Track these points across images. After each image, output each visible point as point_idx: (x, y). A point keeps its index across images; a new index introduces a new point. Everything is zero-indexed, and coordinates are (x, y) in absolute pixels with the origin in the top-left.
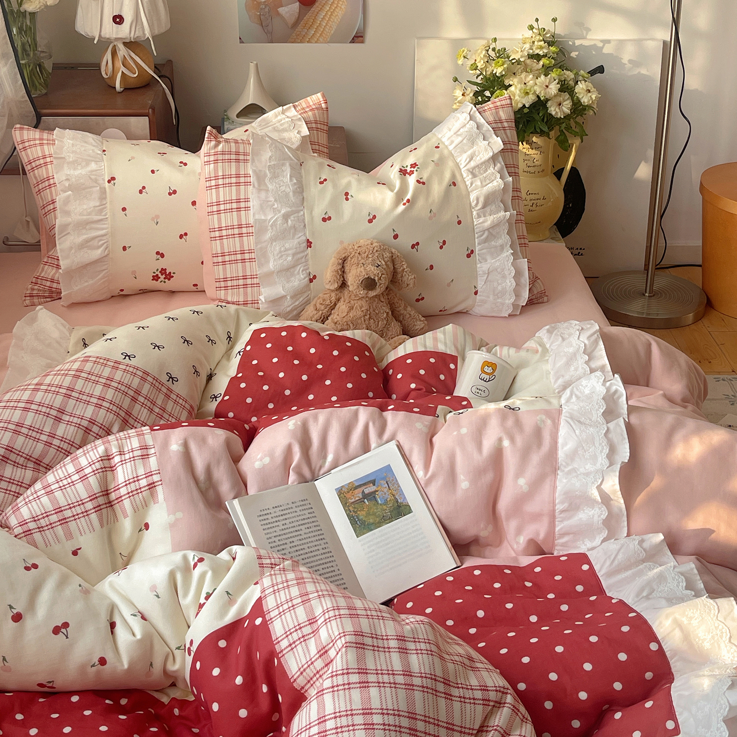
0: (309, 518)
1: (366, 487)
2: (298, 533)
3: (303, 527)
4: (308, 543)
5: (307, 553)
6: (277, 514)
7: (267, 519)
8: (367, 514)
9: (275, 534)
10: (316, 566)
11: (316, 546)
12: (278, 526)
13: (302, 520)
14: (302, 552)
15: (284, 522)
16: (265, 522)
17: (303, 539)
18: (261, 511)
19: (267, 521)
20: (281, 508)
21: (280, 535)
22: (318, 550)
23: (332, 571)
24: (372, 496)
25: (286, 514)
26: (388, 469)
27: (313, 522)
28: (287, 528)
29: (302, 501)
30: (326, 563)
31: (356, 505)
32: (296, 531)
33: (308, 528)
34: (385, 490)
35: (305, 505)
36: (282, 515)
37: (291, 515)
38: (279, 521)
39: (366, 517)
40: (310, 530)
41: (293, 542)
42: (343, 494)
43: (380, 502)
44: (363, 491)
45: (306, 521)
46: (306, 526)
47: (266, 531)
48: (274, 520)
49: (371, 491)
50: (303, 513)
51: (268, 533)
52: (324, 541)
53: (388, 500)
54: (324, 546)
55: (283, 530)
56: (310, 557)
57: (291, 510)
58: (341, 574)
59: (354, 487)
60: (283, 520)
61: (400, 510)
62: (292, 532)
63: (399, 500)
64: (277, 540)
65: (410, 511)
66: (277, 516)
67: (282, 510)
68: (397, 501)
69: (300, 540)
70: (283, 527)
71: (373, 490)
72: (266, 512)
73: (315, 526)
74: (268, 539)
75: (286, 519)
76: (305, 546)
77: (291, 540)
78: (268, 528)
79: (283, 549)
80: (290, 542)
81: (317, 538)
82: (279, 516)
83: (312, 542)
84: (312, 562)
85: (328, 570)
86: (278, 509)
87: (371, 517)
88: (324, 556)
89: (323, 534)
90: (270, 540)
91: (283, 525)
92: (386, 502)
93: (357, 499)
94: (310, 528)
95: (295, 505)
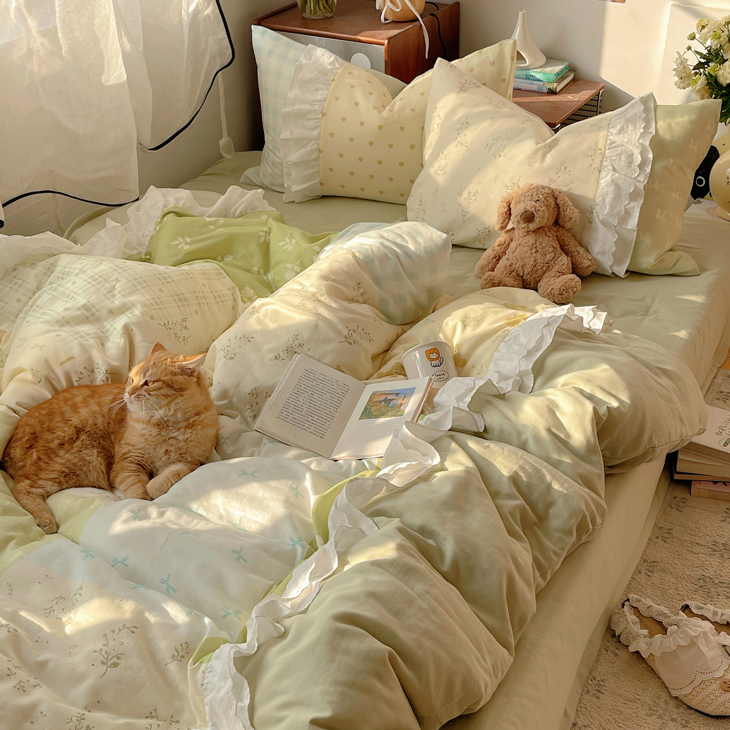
4: (322, 402)
6: (319, 378)
7: (310, 375)
9: (306, 384)
10: (315, 414)
11: (326, 407)
12: (313, 382)
13: (332, 391)
16: (306, 375)
17: (321, 398)
18: (310, 369)
19: (308, 376)
20: (325, 377)
21: (308, 386)
25: (325, 382)
28: (318, 387)
29: (344, 385)
31: (375, 403)
38: (316, 381)
40: (332, 399)
41: (313, 395)
42: (374, 395)
44: (387, 397)
47: (301, 379)
48: (314, 378)
55: (313, 386)
56: (315, 408)
58: (327, 430)
59: (384, 393)
64: (303, 387)
69: (319, 398)
70: (315, 385)
72: (313, 372)
75: (322, 383)
76: (319, 402)
77: (313, 393)
78: (305, 379)
79: (302, 393)
81: (332, 405)
83: (326, 404)
86: (323, 376)
90: (299, 384)
91: (317, 384)
94: (334, 398)
95: (336, 382)
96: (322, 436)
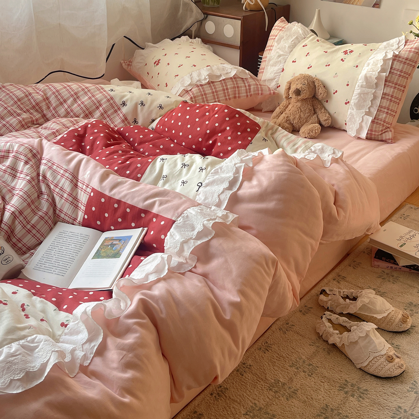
0: (81, 243)
1: (115, 241)
2: (69, 246)
3: (73, 244)
5: (63, 254)
6: (69, 235)
7: (62, 235)
8: (104, 251)
10: (61, 261)
11: (70, 254)
12: (63, 239)
14: (61, 253)
15: (68, 239)
17: (68, 249)
20: (72, 234)
21: (60, 243)
23: (65, 266)
24: (113, 245)
25: (73, 236)
26: (130, 237)
27: (81, 245)
28: (66, 242)
29: (86, 235)
31: (105, 247)
32: (69, 244)
34: (120, 245)
35: (86, 237)
37: (74, 238)
38: (66, 238)
40: (76, 247)
42: (106, 240)
43: (113, 249)
44: (113, 242)
45: (78, 243)
46: (75, 245)
47: (56, 239)
48: (65, 236)
49: (115, 243)
50: (81, 239)
52: (77, 254)
54: (73, 256)
55: (63, 241)
56: (62, 256)
57: (76, 236)
58: (68, 270)
59: (112, 239)
61: (117, 255)
64: (56, 244)
66: (67, 236)
68: (119, 251)
69: (66, 248)
71: (117, 243)
72: (64, 232)
73: (79, 247)
75: (70, 238)
77: (62, 246)
78: (58, 238)
81: (74, 251)
83: (71, 251)
86: (72, 233)
87: (104, 253)
88: (69, 259)
89: (80, 251)
90: (53, 243)
91: (66, 240)
92: (116, 249)
93: (108, 244)
95: (81, 235)
96: (63, 275)
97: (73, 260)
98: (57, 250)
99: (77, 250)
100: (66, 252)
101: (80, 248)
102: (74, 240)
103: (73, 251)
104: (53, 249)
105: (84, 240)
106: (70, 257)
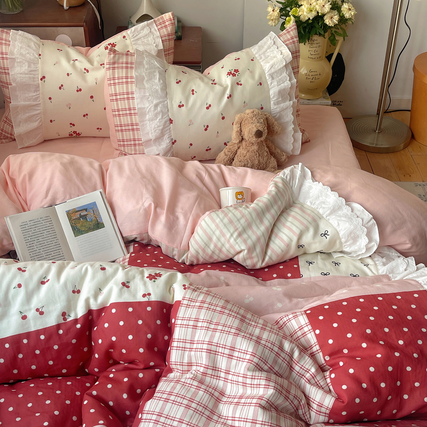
0: (49, 226)
1: (81, 212)
2: (42, 234)
3: (45, 231)
4: (47, 240)
5: (46, 245)
7: (25, 227)
8: (81, 226)
11: (51, 241)
12: (31, 231)
13: (45, 227)
14: (43, 245)
15: (35, 229)
16: (24, 229)
17: (44, 238)
18: (22, 223)
21: (31, 236)
22: (53, 243)
23: (59, 255)
24: (84, 217)
25: (36, 224)
26: (94, 204)
27: (51, 228)
28: (36, 232)
29: (46, 217)
30: (56, 250)
31: (76, 221)
32: (41, 233)
33: (48, 232)
34: (92, 215)
35: (48, 219)
36: (34, 225)
37: (39, 225)
38: (32, 228)
39: (80, 227)
41: (39, 239)
42: (69, 214)
43: (88, 220)
44: (80, 214)
45: (47, 228)
46: (47, 231)
48: (29, 228)
49: (84, 214)
50: (46, 223)
51: (25, 235)
53: (93, 220)
54: (56, 241)
55: (33, 233)
56: (47, 247)
57: (39, 222)
58: (64, 256)
59: (75, 211)
60: (34, 227)
61: (99, 225)
62: (38, 234)
63: (99, 221)
64: (29, 239)
65: (104, 227)
66: (31, 226)
67: (34, 222)
68: (98, 221)
70: (34, 232)
71: (86, 214)
72: (25, 223)
73: (52, 231)
74: (24, 238)
75: (36, 227)
76: (45, 242)
78: (25, 232)
80: (37, 240)
81: (53, 237)
82: (32, 225)
83: (49, 239)
84: (48, 250)
85: (56, 254)
86: (32, 222)
87: (83, 227)
88: (55, 247)
89: (56, 235)
90: (26, 239)
91: (34, 230)
92: (92, 221)
93: (77, 217)
95: (42, 219)
97: (59, 245)
98: (37, 244)
99: (53, 234)
100: (47, 241)
101: (54, 232)
102: (41, 227)
103: (51, 237)
104: (32, 245)
105: (50, 222)
106: (55, 244)
